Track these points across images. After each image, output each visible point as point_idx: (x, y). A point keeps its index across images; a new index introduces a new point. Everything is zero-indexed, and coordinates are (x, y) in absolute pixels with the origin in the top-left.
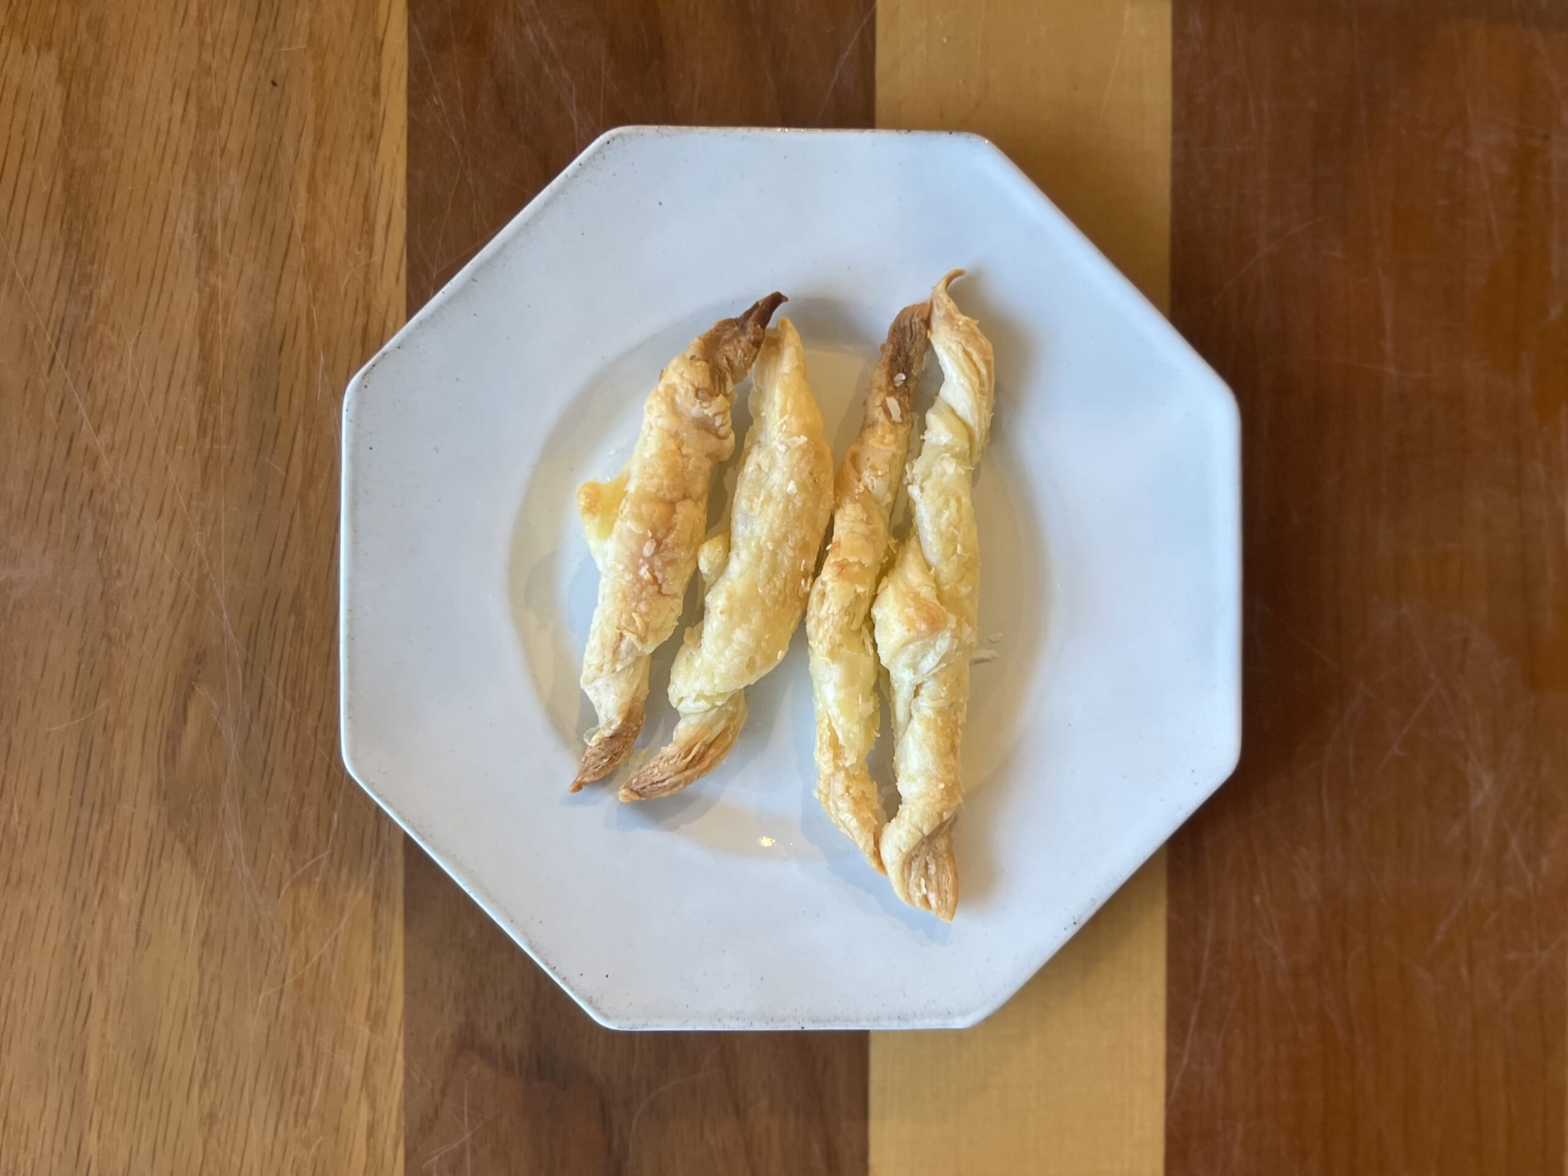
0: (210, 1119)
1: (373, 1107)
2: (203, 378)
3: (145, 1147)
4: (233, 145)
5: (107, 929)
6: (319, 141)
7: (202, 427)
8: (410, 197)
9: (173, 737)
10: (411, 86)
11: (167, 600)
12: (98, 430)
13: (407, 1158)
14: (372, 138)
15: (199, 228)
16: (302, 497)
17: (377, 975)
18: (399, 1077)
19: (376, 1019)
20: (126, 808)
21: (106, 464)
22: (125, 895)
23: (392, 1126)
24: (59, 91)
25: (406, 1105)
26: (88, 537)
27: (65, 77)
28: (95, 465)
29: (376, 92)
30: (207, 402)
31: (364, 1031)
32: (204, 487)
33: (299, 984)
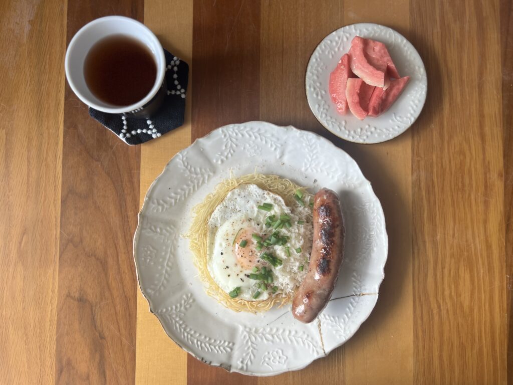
0: (24, 309)
1: (52, 307)
2: (28, 183)
3: (13, 313)
4: (34, 144)
5: (8, 276)
6: (48, 144)
7: (27, 191)
8: (63, 153)
9: (20, 243)
10: (64, 135)
11: (20, 220)
12: (10, 192)
13: (57, 315)
14: (57, 144)
15: (27, 158)
16: (44, 203)
17: (53, 284)
18: (56, 301)
19: (53, 291)
20: (12, 255)
21: (11, 197)
22: (11, 270)
23: (55, 310)
24: (5, 136)
25: (57, 307)
26: (7, 210)
27: (6, 134)
28: (9, 198)
29: (58, 137)
30: (28, 187)
31: (51, 293)
32: (27, 201)
33: (40, 285)
